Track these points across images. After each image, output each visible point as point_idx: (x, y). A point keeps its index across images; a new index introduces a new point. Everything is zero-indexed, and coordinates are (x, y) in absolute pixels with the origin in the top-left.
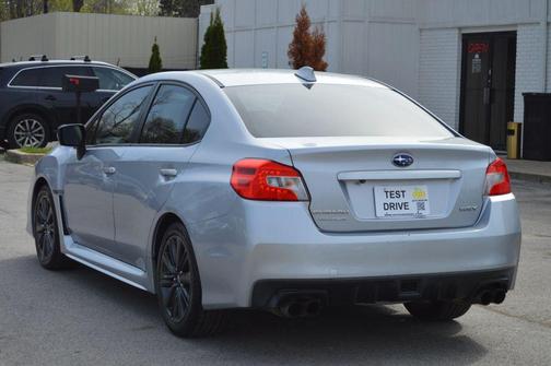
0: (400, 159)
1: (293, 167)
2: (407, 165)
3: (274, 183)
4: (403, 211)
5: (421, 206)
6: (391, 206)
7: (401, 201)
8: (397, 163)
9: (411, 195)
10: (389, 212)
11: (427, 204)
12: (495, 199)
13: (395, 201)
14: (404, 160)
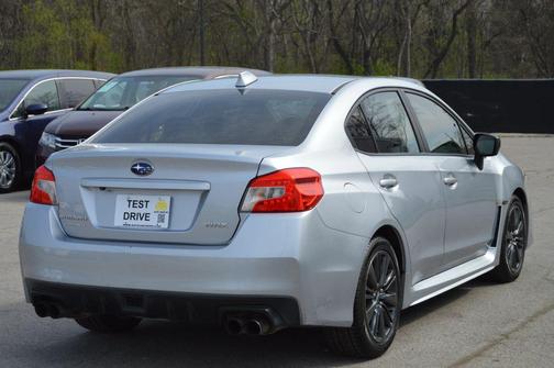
0: (138, 167)
1: (52, 172)
2: (144, 174)
4: (144, 222)
5: (161, 218)
6: (132, 216)
7: (143, 211)
8: (134, 171)
9: (154, 205)
10: (129, 222)
13: (137, 211)
14: (142, 168)
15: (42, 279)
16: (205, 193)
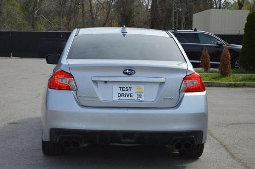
0: (127, 71)
1: (70, 74)
2: (131, 74)
3: (60, 81)
4: (129, 98)
5: (140, 96)
6: (122, 95)
7: (128, 92)
8: (125, 73)
9: (134, 90)
10: (121, 98)
11: (143, 95)
12: (187, 94)
13: (125, 92)
14: (129, 71)
15: (57, 127)
16: (162, 83)
